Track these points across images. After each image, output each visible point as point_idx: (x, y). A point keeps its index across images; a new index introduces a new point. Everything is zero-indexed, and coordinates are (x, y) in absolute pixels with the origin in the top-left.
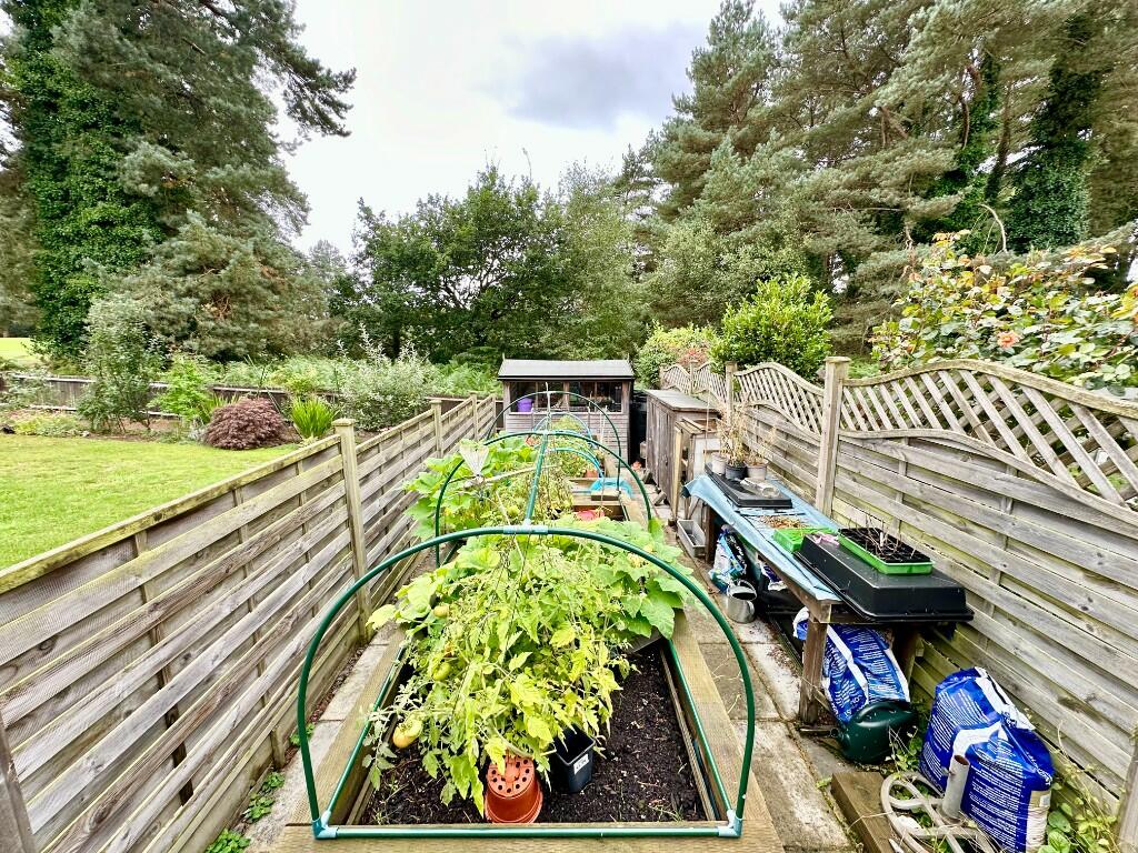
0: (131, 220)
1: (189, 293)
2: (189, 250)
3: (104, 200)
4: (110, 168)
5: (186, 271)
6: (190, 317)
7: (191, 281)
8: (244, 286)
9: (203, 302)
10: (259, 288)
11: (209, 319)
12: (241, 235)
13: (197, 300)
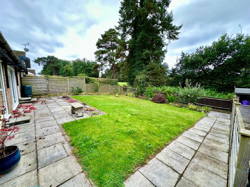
0: (141, 63)
1: (149, 74)
2: (150, 67)
3: (139, 60)
4: (141, 55)
5: (148, 70)
6: (148, 78)
7: (149, 72)
8: (156, 72)
9: (150, 76)
10: (159, 72)
11: (151, 79)
12: (157, 63)
13: (149, 75)
